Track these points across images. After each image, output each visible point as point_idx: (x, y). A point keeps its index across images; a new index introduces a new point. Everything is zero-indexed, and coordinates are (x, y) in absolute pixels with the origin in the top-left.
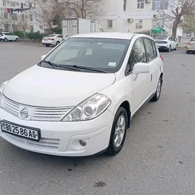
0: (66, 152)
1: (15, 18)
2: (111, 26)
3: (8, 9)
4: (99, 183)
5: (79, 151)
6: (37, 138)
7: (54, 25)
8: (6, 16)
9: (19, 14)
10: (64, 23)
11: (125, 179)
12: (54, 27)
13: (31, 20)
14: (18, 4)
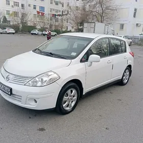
0: (26, 105)
1: (57, 21)
2: (122, 28)
3: (53, 15)
4: (42, 129)
5: (32, 106)
6: (9, 93)
7: (80, 26)
8: (51, 19)
9: (60, 18)
10: (86, 25)
11: (60, 130)
12: (80, 28)
13: (67, 22)
14: (60, 11)
